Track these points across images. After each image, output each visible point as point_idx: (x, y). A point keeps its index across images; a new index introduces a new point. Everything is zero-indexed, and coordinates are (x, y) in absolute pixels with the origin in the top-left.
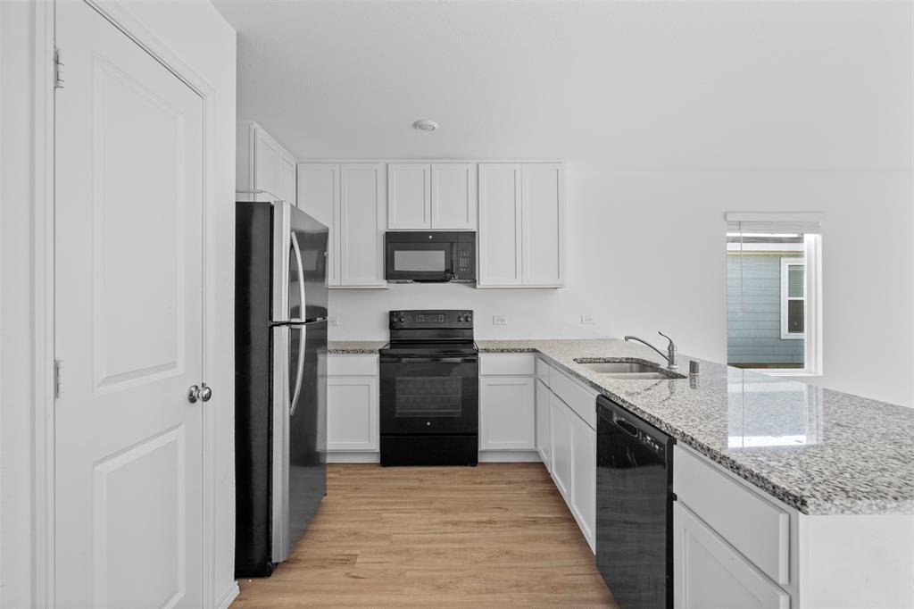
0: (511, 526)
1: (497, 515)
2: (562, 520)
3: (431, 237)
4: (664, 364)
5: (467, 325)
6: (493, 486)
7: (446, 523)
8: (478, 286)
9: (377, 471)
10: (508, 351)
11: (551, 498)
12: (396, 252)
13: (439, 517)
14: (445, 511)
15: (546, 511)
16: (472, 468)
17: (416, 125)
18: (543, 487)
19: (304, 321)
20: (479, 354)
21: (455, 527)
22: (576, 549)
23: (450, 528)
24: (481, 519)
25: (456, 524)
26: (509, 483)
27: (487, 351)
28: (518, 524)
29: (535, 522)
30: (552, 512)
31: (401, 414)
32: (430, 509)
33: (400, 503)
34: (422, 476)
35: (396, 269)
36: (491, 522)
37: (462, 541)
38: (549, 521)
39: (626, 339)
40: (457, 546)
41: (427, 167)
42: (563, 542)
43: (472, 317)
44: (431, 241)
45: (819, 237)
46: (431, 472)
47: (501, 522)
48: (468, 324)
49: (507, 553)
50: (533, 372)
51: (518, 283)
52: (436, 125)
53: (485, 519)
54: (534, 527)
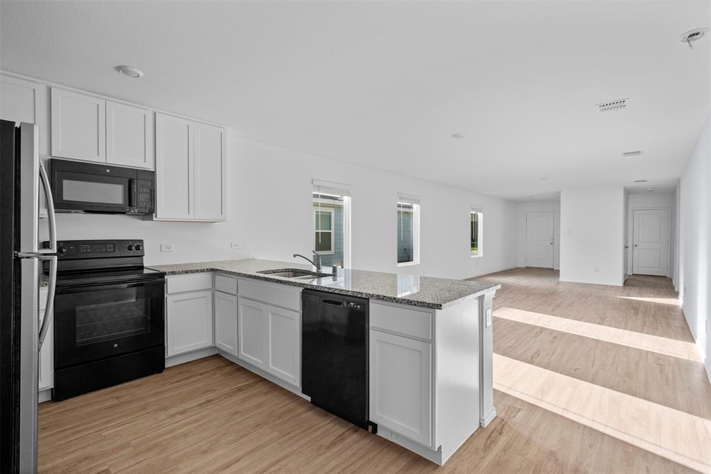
0: (225, 398)
1: (210, 396)
2: (256, 383)
3: (108, 171)
4: (314, 269)
5: (139, 253)
6: (189, 380)
7: (173, 416)
8: (154, 219)
9: (53, 407)
10: (192, 272)
11: (239, 373)
12: (65, 182)
13: (163, 415)
14: (164, 409)
15: (243, 382)
16: (160, 374)
17: (119, 68)
18: (227, 369)
19: (56, 252)
20: (166, 277)
21: (183, 415)
22: (276, 393)
23: (179, 417)
24: (200, 402)
25: (182, 413)
26: (201, 374)
27: (173, 273)
28: (229, 395)
29: (240, 390)
30: (247, 381)
31: (82, 342)
32: (149, 413)
33: (113, 419)
34: (117, 394)
35: (65, 198)
36: (209, 401)
37: (197, 421)
38: (248, 386)
39: (294, 256)
40: (196, 425)
41: (102, 103)
42: (266, 393)
43: (142, 246)
44: (108, 175)
45: (350, 198)
46: (122, 388)
47: (216, 399)
48: (139, 251)
49: (237, 413)
50: (210, 286)
51: (191, 217)
52: (141, 74)
53: (203, 401)
54: (240, 393)
